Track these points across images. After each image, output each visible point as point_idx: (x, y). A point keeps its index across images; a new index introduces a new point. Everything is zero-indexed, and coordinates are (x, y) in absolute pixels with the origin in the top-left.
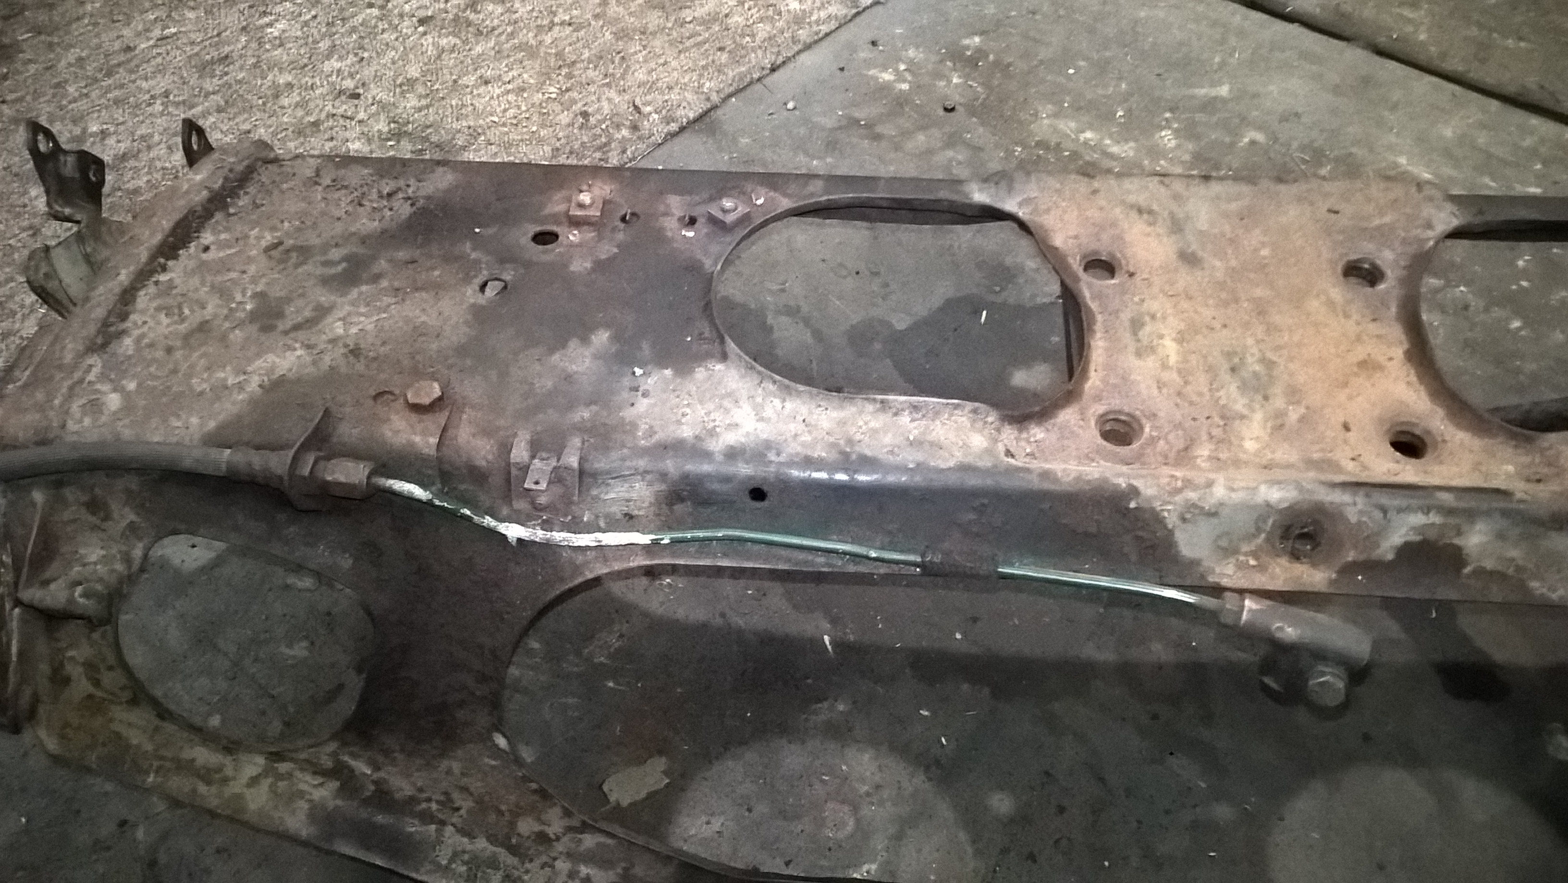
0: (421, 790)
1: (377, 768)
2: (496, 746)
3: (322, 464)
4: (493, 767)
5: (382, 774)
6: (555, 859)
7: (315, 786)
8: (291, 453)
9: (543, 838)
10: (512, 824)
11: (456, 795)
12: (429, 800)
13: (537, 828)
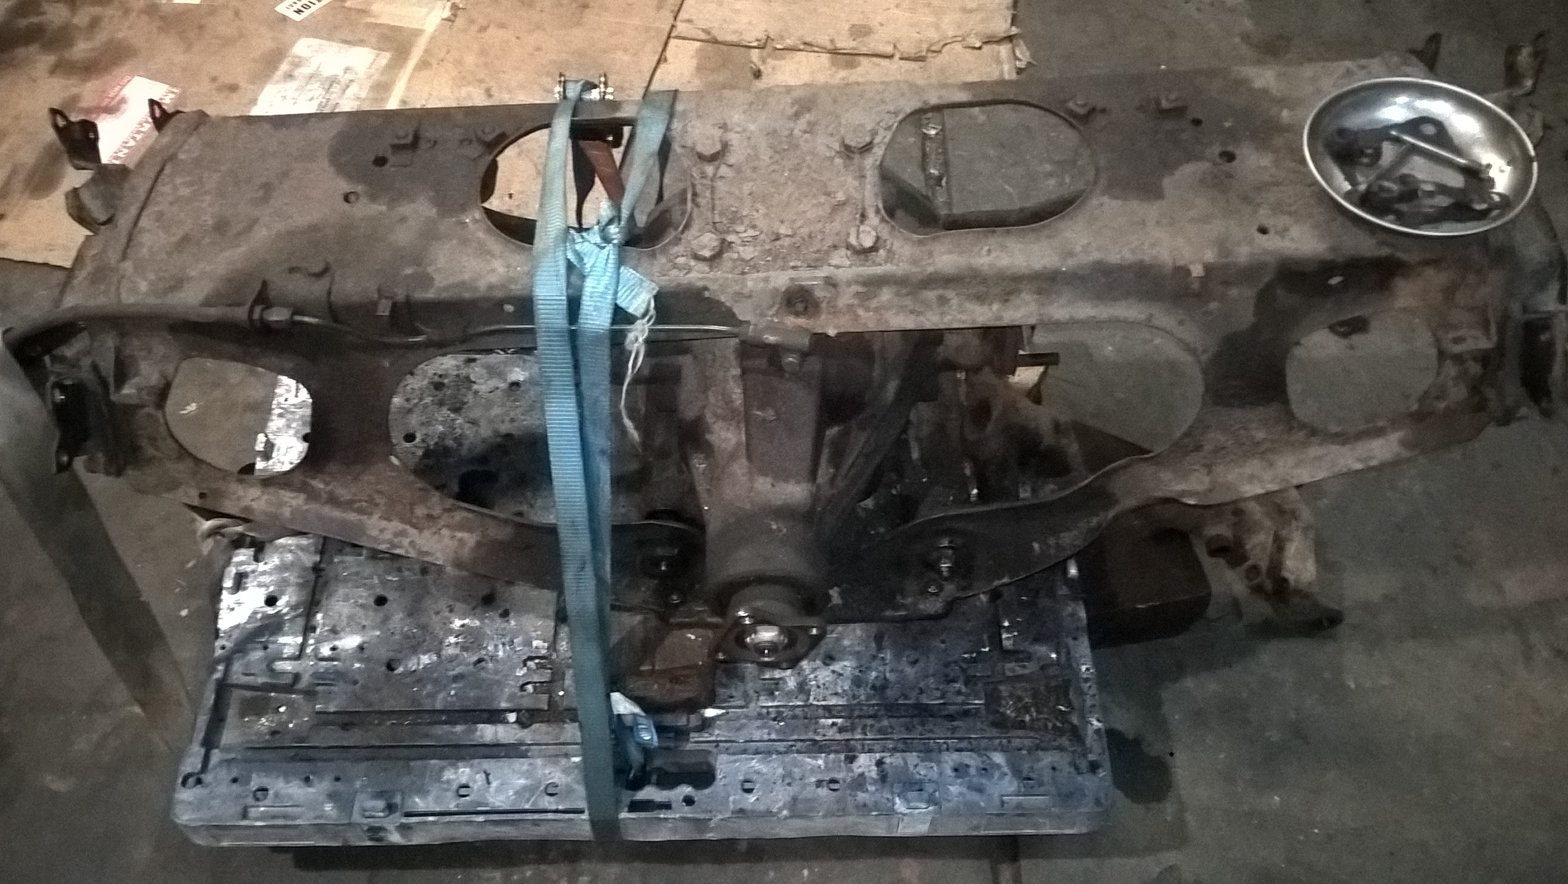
0: (355, 495)
1: (327, 484)
2: (392, 464)
3: (265, 312)
4: (393, 477)
5: (329, 488)
6: (440, 529)
7: (292, 498)
8: (248, 306)
9: (430, 517)
10: (412, 511)
11: (376, 496)
12: (360, 501)
13: (426, 512)
